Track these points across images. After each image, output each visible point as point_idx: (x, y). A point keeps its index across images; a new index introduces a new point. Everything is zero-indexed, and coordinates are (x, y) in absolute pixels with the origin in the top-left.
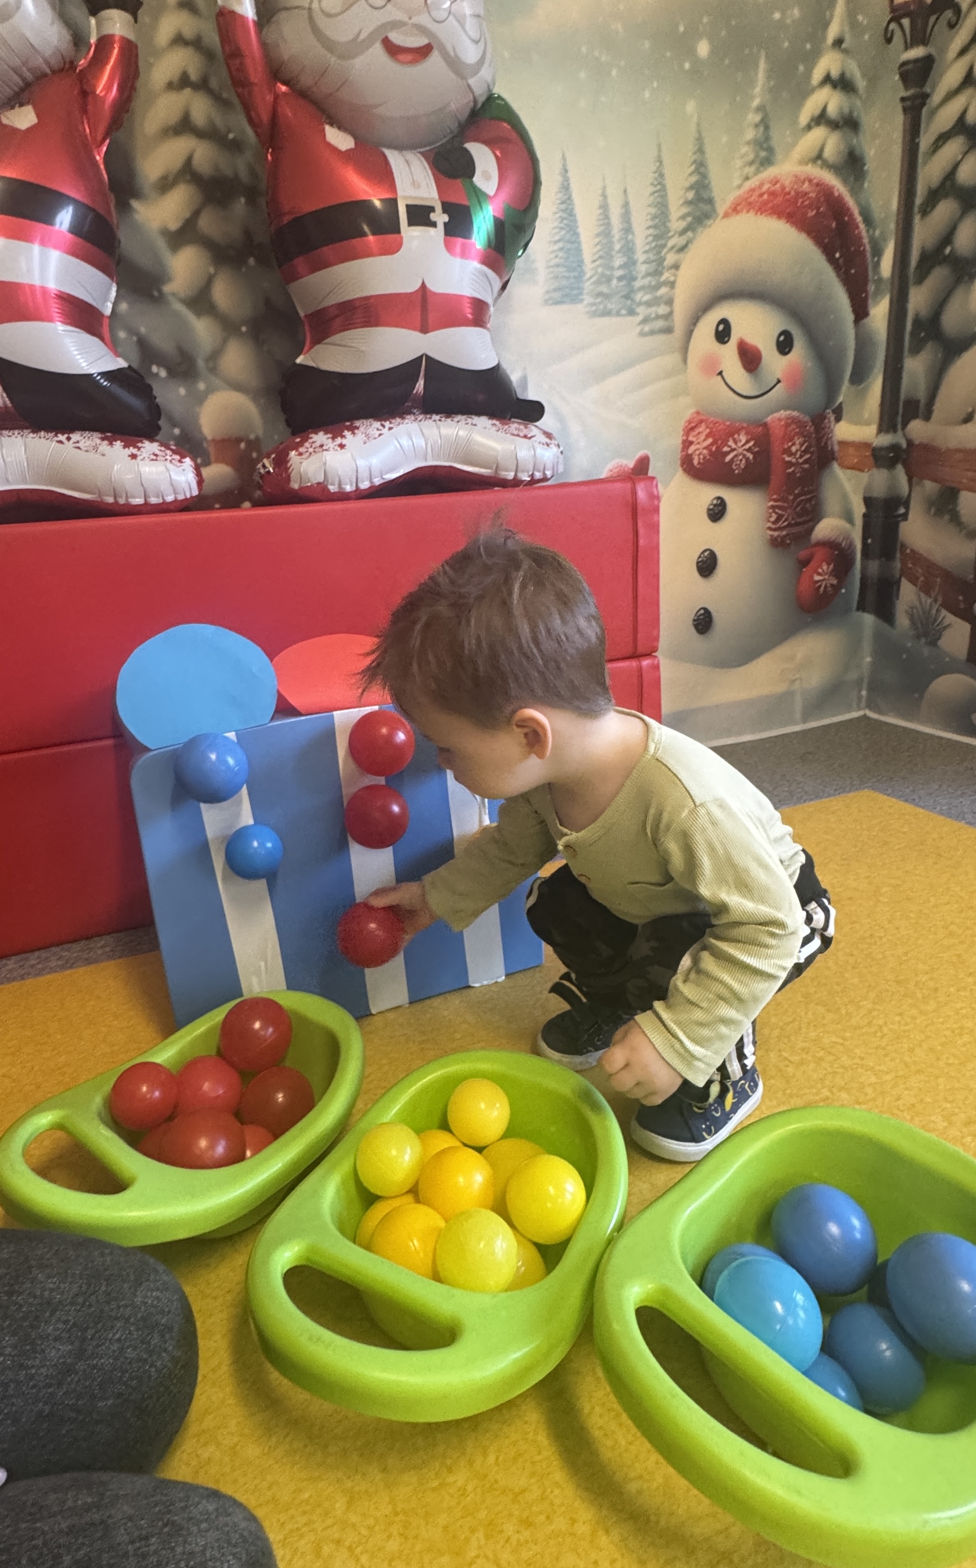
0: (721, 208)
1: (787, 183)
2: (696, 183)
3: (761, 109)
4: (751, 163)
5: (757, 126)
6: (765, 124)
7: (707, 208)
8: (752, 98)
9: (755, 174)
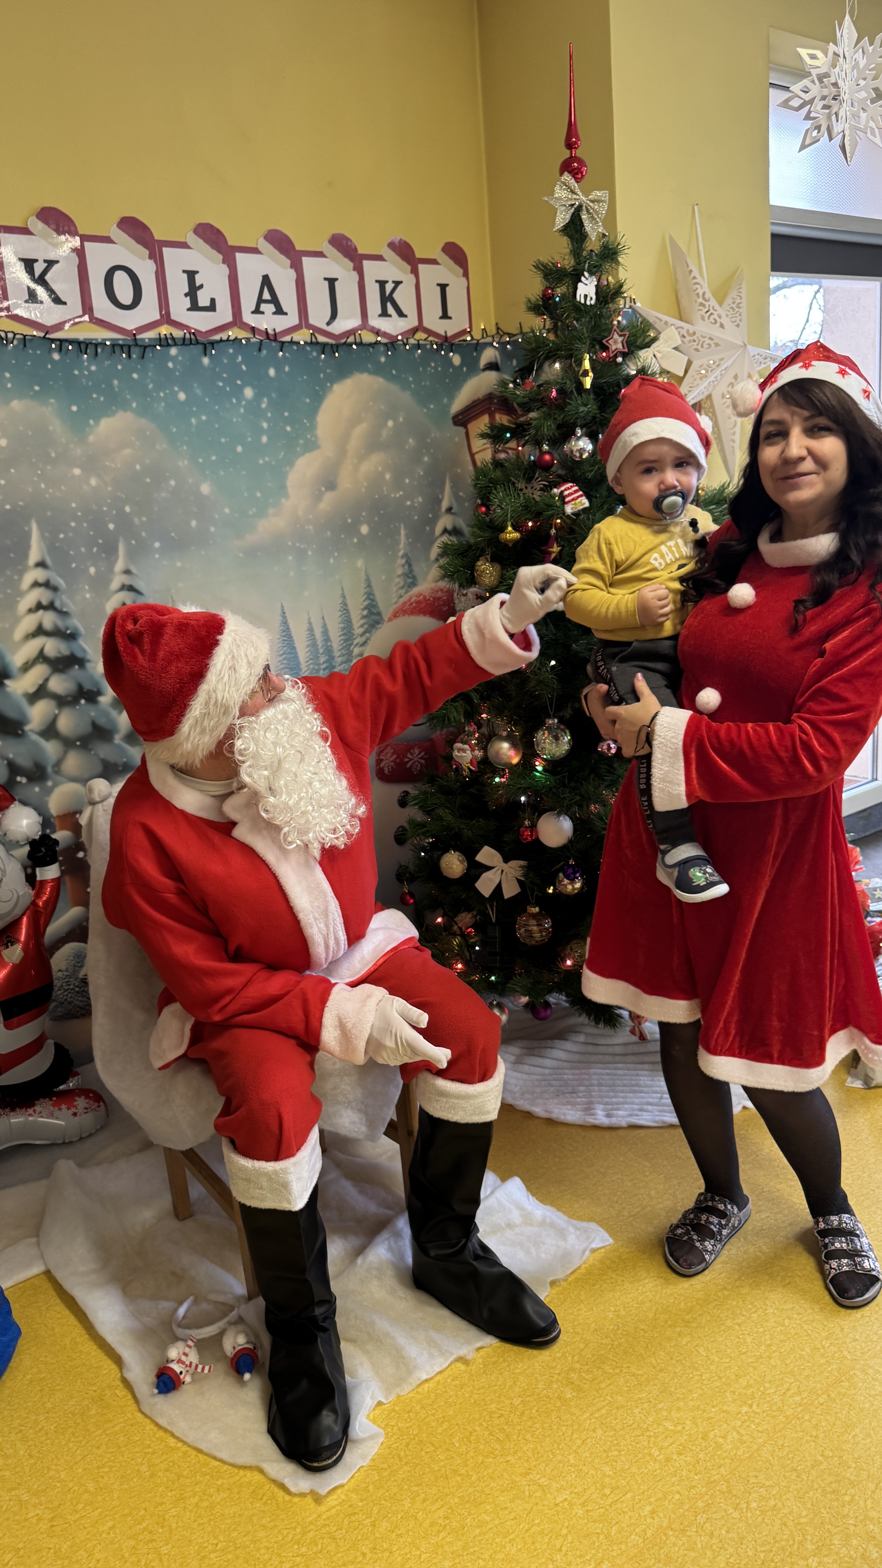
0: (386, 618)
1: (427, 594)
2: (368, 605)
3: (405, 555)
4: (402, 588)
5: (403, 566)
6: (409, 564)
7: (376, 618)
8: (399, 550)
9: (407, 592)
